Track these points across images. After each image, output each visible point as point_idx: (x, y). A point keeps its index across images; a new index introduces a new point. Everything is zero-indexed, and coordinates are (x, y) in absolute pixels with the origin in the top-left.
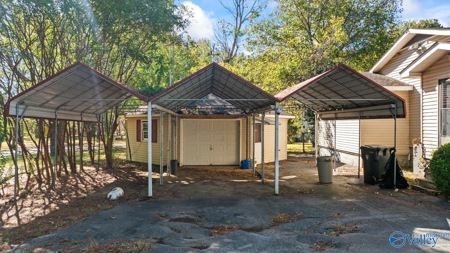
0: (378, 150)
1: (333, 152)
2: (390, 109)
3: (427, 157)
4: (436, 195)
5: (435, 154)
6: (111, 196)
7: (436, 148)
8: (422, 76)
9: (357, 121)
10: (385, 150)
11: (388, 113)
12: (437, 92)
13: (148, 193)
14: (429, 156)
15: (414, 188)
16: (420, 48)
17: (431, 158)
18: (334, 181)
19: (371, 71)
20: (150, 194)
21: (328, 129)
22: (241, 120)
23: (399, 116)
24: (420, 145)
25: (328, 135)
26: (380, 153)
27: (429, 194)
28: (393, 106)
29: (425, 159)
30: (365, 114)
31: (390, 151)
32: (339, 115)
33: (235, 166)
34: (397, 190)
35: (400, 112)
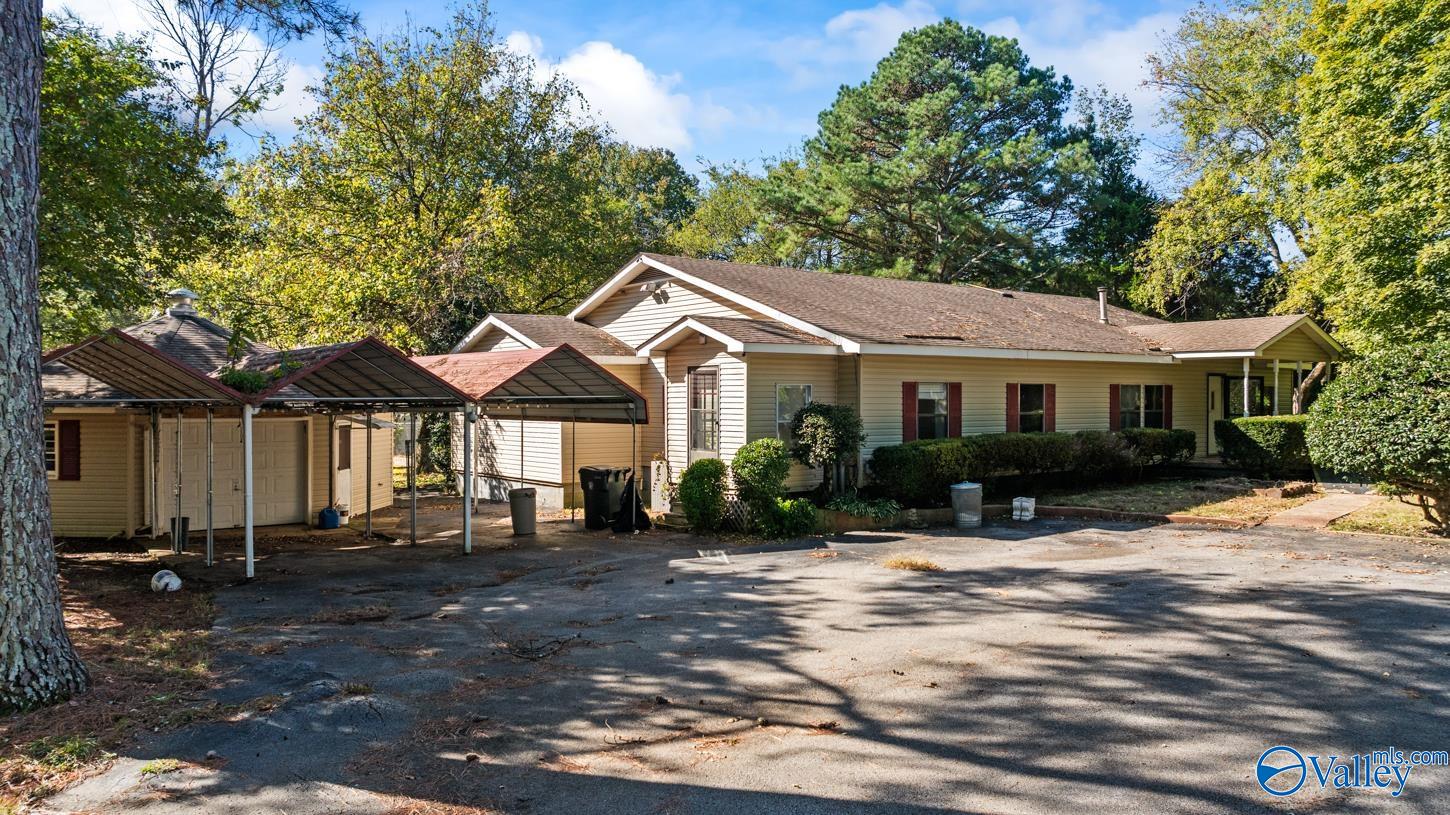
0: (608, 473)
1: (494, 483)
2: (627, 410)
3: (674, 481)
4: (686, 531)
5: (685, 475)
6: (167, 585)
7: (685, 468)
8: (666, 356)
9: (557, 426)
10: (617, 474)
11: (623, 415)
12: (686, 384)
13: (245, 572)
14: (676, 479)
15: (659, 527)
16: (658, 291)
17: (679, 481)
18: (539, 531)
19: (571, 316)
20: (251, 572)
21: (482, 432)
22: (309, 419)
23: (639, 422)
24: (665, 463)
25: (483, 447)
26: (611, 479)
27: (678, 531)
28: (631, 406)
29: (671, 484)
30: (582, 414)
31: (625, 474)
32: (529, 412)
33: (301, 523)
34: (637, 532)
35: (642, 416)
